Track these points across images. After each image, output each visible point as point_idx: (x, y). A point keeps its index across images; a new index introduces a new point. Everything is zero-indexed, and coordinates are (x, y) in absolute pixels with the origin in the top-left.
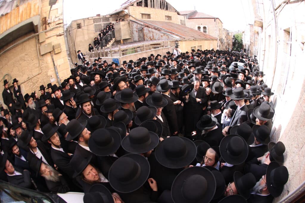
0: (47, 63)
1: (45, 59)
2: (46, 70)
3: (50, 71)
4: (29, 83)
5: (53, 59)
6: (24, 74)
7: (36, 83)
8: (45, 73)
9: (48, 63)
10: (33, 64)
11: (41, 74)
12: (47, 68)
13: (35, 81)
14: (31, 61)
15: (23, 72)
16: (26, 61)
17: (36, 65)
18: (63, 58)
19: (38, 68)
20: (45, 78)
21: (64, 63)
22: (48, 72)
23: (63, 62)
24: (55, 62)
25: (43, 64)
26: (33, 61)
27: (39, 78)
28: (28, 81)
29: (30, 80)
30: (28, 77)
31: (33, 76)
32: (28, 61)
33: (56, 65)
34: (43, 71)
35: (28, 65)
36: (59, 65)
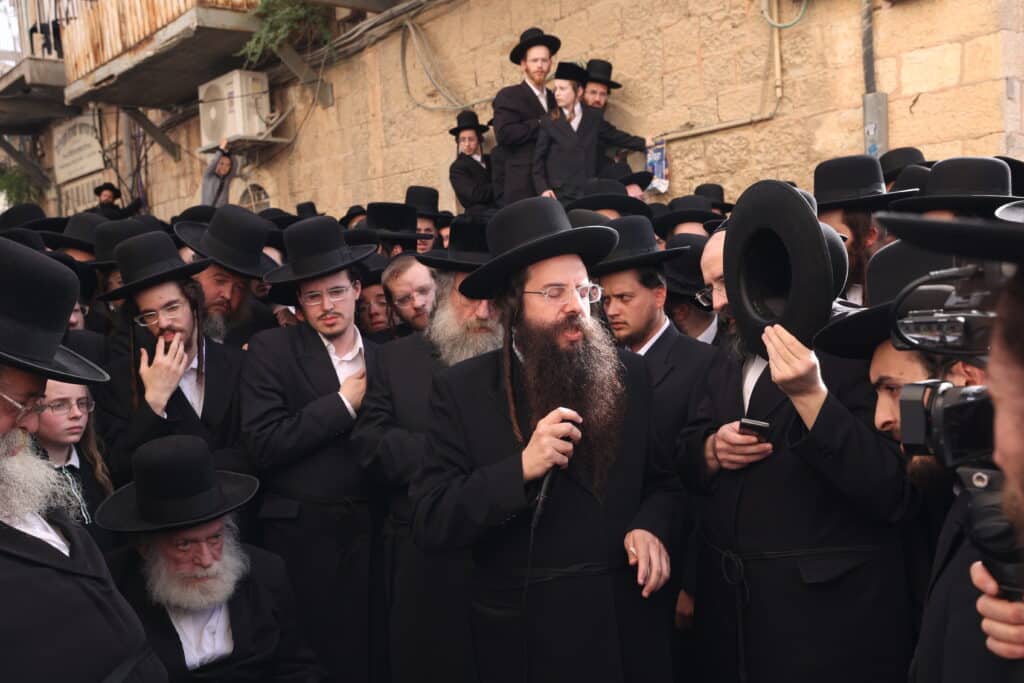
0: (824, 64)
1: (815, 31)
2: (805, 112)
3: (831, 119)
4: (691, 157)
5: (868, 39)
6: (669, 97)
7: (732, 173)
8: (798, 131)
9: (830, 60)
10: (736, 48)
11: (770, 126)
12: (821, 93)
13: (726, 156)
14: (727, 25)
15: (667, 79)
16: (693, 20)
17: (750, 58)
18: (962, 40)
19: (760, 83)
20: (788, 160)
21: (960, 85)
22: (819, 124)
23: (952, 79)
24: (881, 67)
25: (798, 60)
26: (736, 32)
27: (752, 146)
28: (685, 144)
29: (698, 143)
30: (688, 120)
31: (720, 121)
32: (705, 22)
33: (885, 84)
34: (787, 108)
35: (703, 46)
36: (909, 91)
